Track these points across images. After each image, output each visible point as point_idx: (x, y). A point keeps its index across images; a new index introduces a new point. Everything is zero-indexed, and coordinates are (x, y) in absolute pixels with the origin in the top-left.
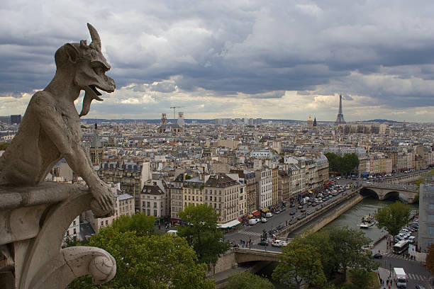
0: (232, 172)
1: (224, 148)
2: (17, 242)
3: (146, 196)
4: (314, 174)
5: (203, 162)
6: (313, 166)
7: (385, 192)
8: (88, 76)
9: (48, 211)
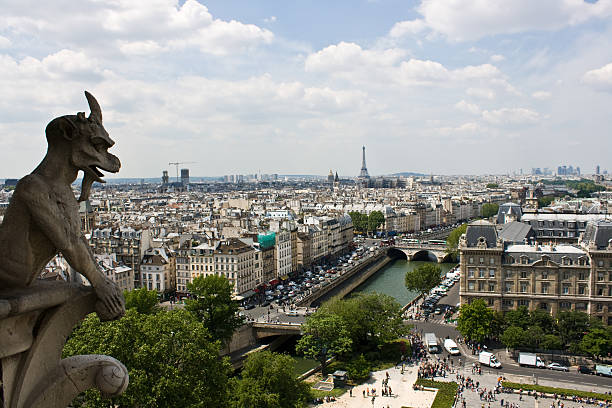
0: (246, 236)
1: (235, 208)
2: (5, 358)
3: (147, 267)
4: (337, 235)
5: (211, 226)
6: (336, 226)
7: (414, 252)
8: (86, 154)
9: (44, 317)
